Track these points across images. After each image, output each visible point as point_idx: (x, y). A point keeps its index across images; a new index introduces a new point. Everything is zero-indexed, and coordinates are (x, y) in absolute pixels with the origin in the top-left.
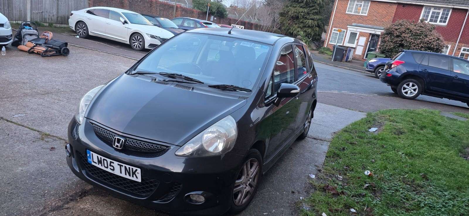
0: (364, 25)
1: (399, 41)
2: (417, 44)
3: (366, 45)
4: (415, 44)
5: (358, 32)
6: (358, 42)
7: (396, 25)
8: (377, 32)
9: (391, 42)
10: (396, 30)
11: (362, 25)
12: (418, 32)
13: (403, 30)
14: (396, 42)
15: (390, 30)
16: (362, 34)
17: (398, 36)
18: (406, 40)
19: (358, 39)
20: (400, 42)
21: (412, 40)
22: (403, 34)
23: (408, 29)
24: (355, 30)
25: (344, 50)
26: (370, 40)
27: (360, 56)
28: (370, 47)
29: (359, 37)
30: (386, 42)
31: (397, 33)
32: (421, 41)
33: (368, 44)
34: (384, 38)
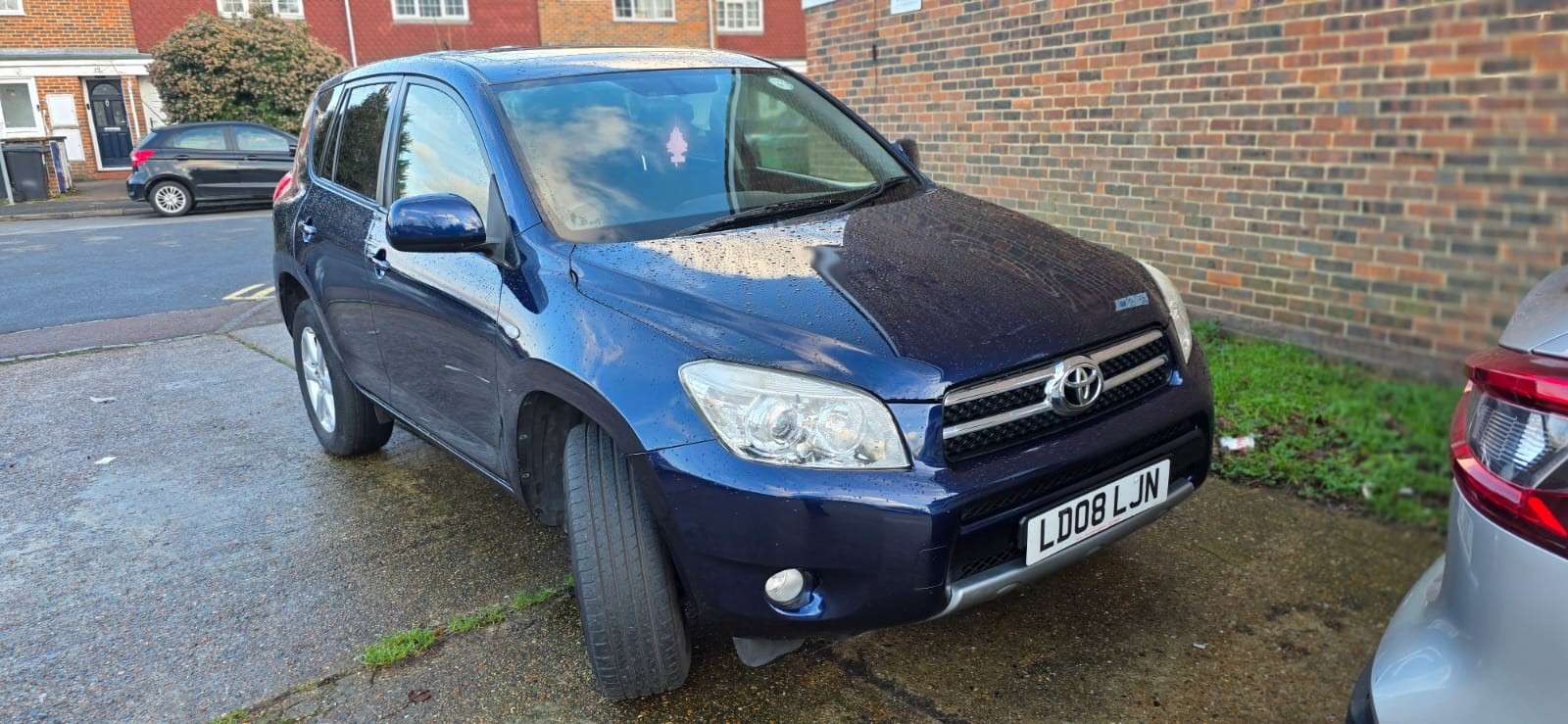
0: (35, 52)
1: (233, 85)
2: (292, 86)
3: (83, 118)
4: (284, 85)
5: (29, 78)
6: (47, 117)
7: (195, 36)
8: (102, 68)
9: (208, 92)
10: (205, 50)
11: (24, 51)
12: (275, 48)
13: (226, 48)
14: (221, 92)
15: (184, 53)
16: (49, 86)
17: (218, 71)
18: (253, 80)
19: (42, 106)
20: (236, 89)
21: (272, 76)
22: (233, 61)
23: (239, 43)
24: (11, 72)
25: (41, 153)
26: (87, 101)
27: (82, 163)
28: (100, 124)
29: (41, 96)
30: (189, 94)
31: (213, 62)
32: (298, 75)
33: (86, 115)
34: (176, 84)
